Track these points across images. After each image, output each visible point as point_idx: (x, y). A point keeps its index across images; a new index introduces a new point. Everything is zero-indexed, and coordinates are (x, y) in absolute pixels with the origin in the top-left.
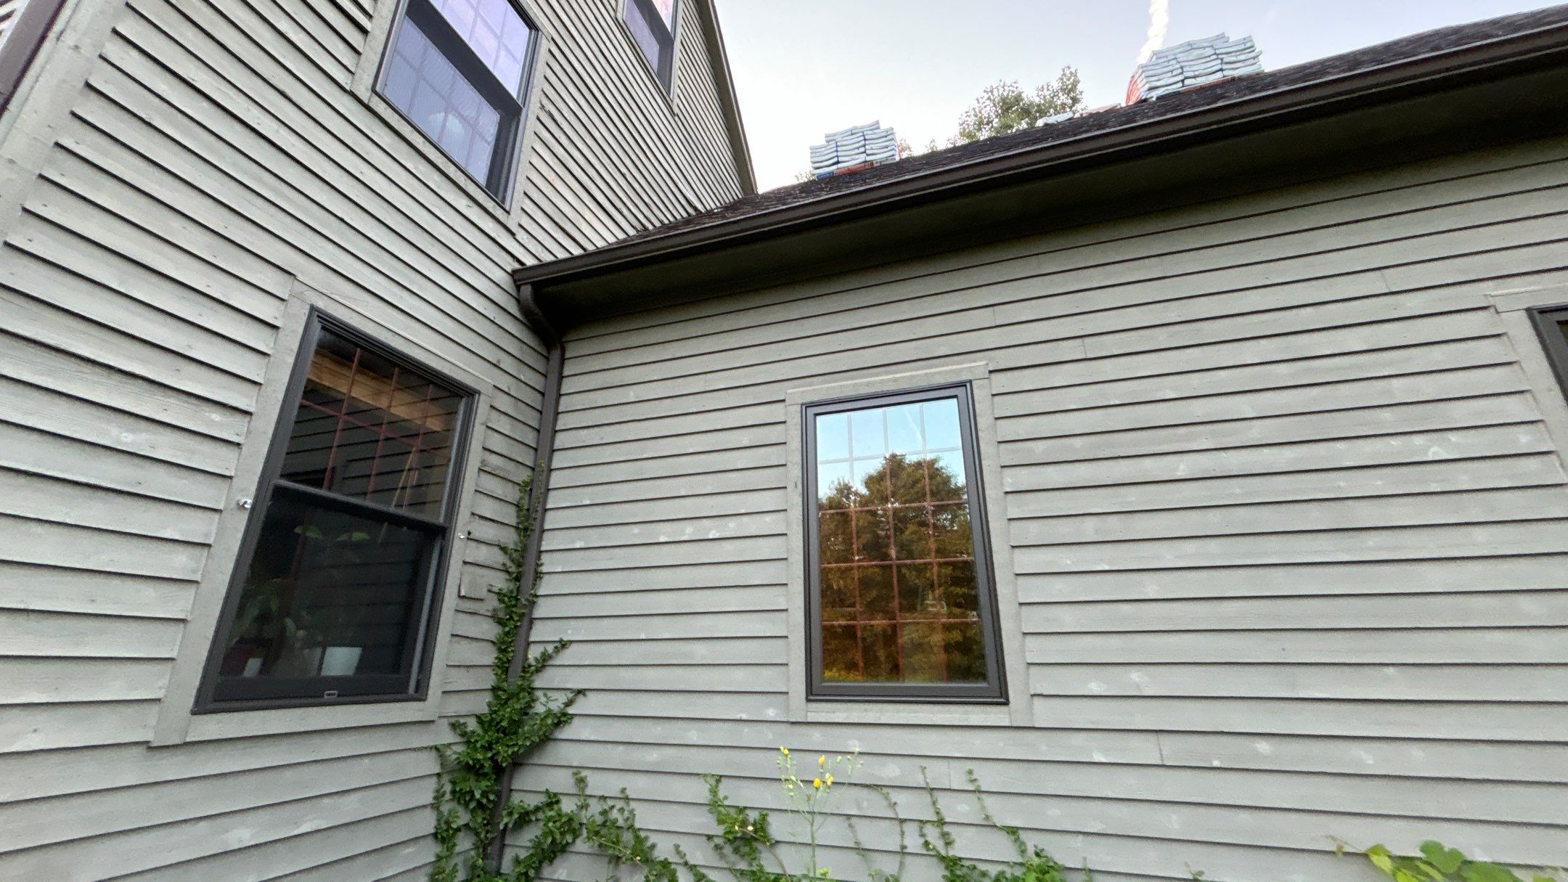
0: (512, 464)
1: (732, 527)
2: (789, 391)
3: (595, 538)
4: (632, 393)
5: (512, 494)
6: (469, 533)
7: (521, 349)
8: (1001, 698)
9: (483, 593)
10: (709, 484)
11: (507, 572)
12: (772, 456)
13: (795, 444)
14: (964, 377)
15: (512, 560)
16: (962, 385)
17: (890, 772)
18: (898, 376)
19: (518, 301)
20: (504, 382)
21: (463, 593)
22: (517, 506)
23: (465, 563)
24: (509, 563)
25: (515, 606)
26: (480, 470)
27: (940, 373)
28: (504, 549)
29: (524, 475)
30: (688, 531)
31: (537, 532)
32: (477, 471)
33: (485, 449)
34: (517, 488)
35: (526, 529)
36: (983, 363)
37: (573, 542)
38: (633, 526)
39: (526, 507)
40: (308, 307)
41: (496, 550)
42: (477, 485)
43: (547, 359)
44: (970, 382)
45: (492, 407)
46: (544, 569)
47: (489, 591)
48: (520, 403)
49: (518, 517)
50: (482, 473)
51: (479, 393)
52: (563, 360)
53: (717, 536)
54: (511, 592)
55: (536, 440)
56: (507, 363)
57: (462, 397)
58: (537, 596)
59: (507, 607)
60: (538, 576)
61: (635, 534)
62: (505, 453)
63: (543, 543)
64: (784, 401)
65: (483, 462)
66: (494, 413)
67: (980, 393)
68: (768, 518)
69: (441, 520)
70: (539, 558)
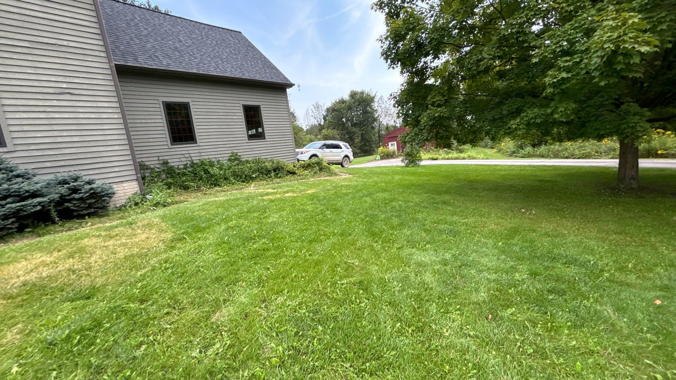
8: (196, 143)
13: (162, 108)
17: (184, 152)
18: (178, 99)
27: (185, 100)
36: (191, 100)
44: (189, 102)
53: (150, 122)
64: (158, 100)
68: (159, 120)
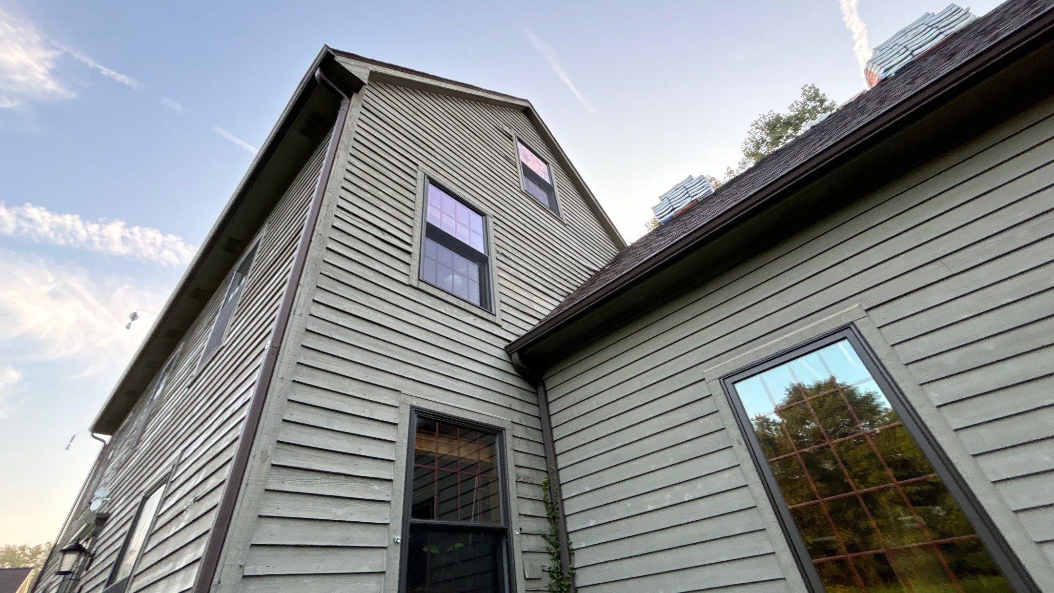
0: (534, 472)
1: (700, 488)
2: (705, 371)
3: (602, 516)
4: (594, 402)
5: (539, 493)
6: (521, 529)
7: (521, 394)
9: (539, 573)
10: (670, 457)
11: (550, 553)
12: (711, 424)
13: (726, 410)
14: (845, 321)
15: (551, 543)
16: (846, 327)
18: (787, 336)
19: (512, 364)
20: (517, 417)
21: (527, 577)
22: (544, 502)
23: (523, 552)
24: (550, 547)
25: (562, 580)
26: (517, 481)
27: (822, 323)
28: (544, 536)
29: (542, 478)
30: (667, 498)
31: (562, 517)
32: (515, 483)
33: (516, 466)
34: (541, 488)
35: (554, 518)
36: (857, 305)
37: (588, 522)
38: (625, 502)
39: (550, 502)
40: (409, 407)
41: (540, 538)
42: (517, 493)
43: (536, 394)
44: (852, 323)
45: (513, 436)
46: (574, 546)
47: (543, 571)
48: (529, 429)
49: (547, 510)
50: (519, 484)
51: (504, 429)
52: (546, 392)
53: (691, 497)
54: (557, 568)
55: (543, 452)
56: (516, 405)
57: (496, 435)
58: (574, 569)
59: (558, 581)
60: (571, 552)
61: (629, 508)
62: (528, 465)
63: (568, 526)
64: (704, 379)
65: (517, 476)
66: (516, 440)
67: (867, 330)
68: (726, 475)
69: (502, 524)
70: (568, 538)
